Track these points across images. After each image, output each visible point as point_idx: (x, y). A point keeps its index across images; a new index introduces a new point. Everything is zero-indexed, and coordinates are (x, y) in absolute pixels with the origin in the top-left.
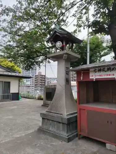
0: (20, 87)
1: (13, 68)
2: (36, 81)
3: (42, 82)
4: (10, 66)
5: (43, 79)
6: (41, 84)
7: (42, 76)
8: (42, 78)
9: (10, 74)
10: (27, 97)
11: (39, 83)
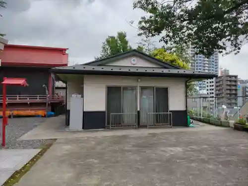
0: (188, 99)
1: (174, 63)
2: (218, 88)
3: (230, 90)
4: (168, 61)
5: (234, 83)
6: (228, 92)
7: (230, 77)
8: (230, 81)
9: (166, 71)
10: (205, 120)
11: (224, 91)
